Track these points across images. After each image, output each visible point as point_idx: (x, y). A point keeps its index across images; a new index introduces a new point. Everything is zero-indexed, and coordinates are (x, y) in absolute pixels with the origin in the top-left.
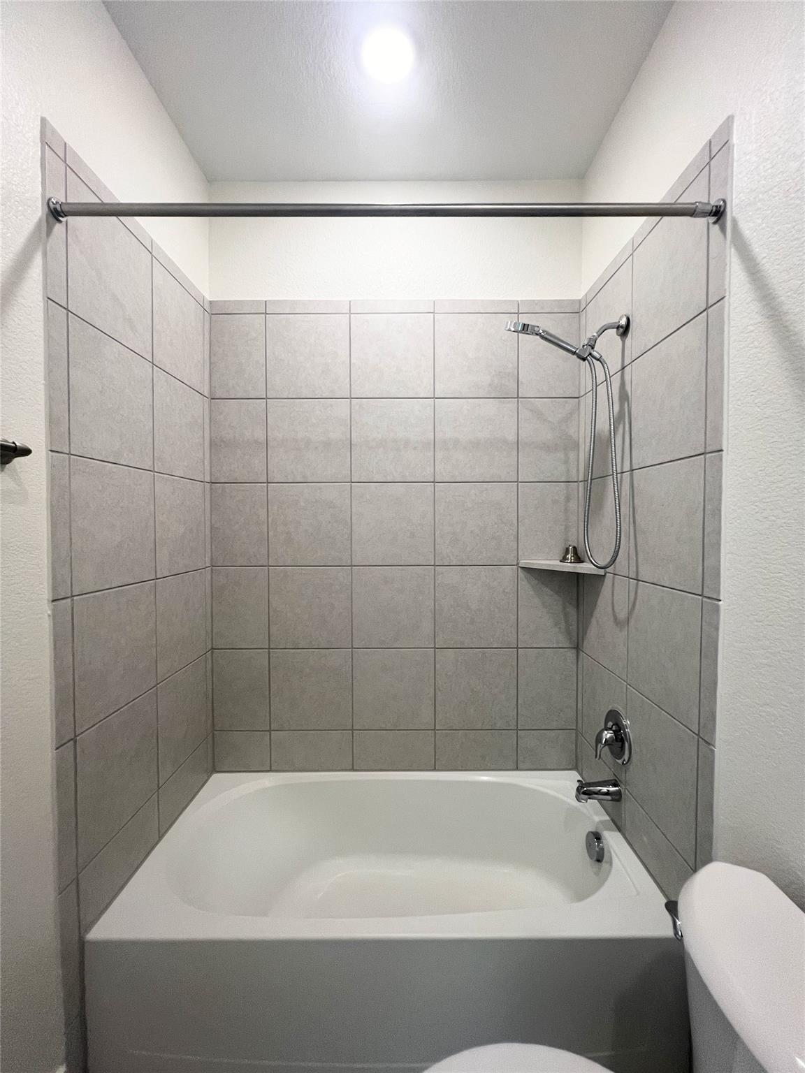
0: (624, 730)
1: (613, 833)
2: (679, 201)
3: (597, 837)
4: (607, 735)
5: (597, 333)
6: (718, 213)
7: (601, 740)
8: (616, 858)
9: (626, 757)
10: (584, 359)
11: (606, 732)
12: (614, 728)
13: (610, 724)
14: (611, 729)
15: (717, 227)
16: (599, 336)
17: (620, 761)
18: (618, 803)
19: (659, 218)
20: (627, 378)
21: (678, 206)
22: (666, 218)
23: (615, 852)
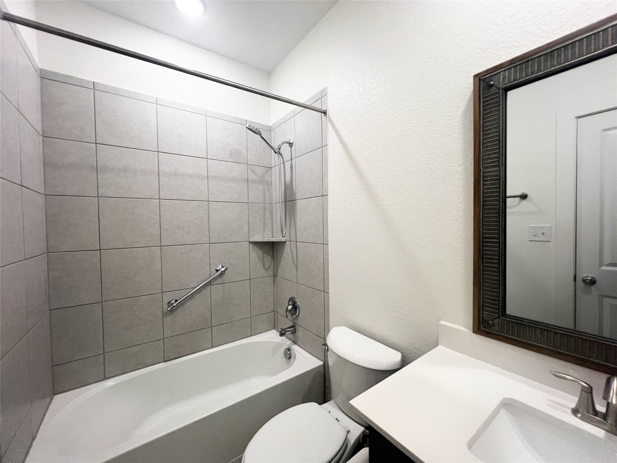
0: (297, 304)
1: (294, 346)
2: (311, 105)
3: (289, 349)
4: (290, 307)
5: (281, 144)
6: (325, 113)
7: (288, 310)
8: (297, 353)
9: (297, 314)
10: (276, 153)
11: (289, 306)
12: (292, 304)
13: (291, 303)
14: (291, 304)
15: (325, 116)
16: (282, 145)
17: (295, 317)
18: (295, 333)
19: (304, 108)
20: (293, 164)
21: (311, 107)
22: (306, 109)
23: (296, 350)
